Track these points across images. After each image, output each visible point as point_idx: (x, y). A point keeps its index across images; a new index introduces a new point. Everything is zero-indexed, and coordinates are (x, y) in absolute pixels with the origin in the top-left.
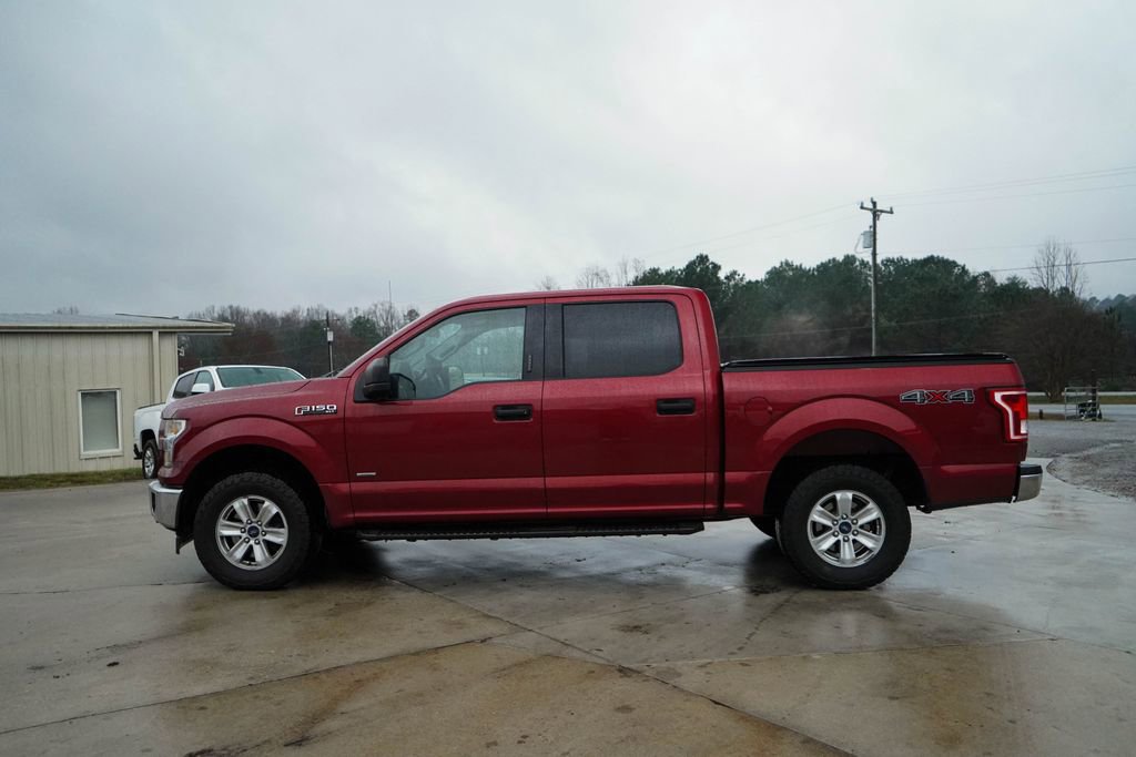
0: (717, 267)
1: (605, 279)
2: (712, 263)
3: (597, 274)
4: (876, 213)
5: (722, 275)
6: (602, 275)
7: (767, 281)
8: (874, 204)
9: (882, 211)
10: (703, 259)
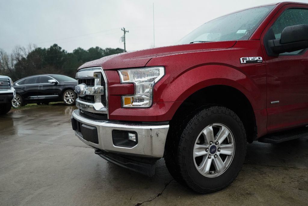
0: (60, 48)
1: (23, 50)
2: (59, 47)
3: (20, 48)
4: (125, 32)
5: (62, 50)
6: (22, 48)
7: (74, 53)
8: (124, 29)
9: (126, 31)
10: (55, 45)
